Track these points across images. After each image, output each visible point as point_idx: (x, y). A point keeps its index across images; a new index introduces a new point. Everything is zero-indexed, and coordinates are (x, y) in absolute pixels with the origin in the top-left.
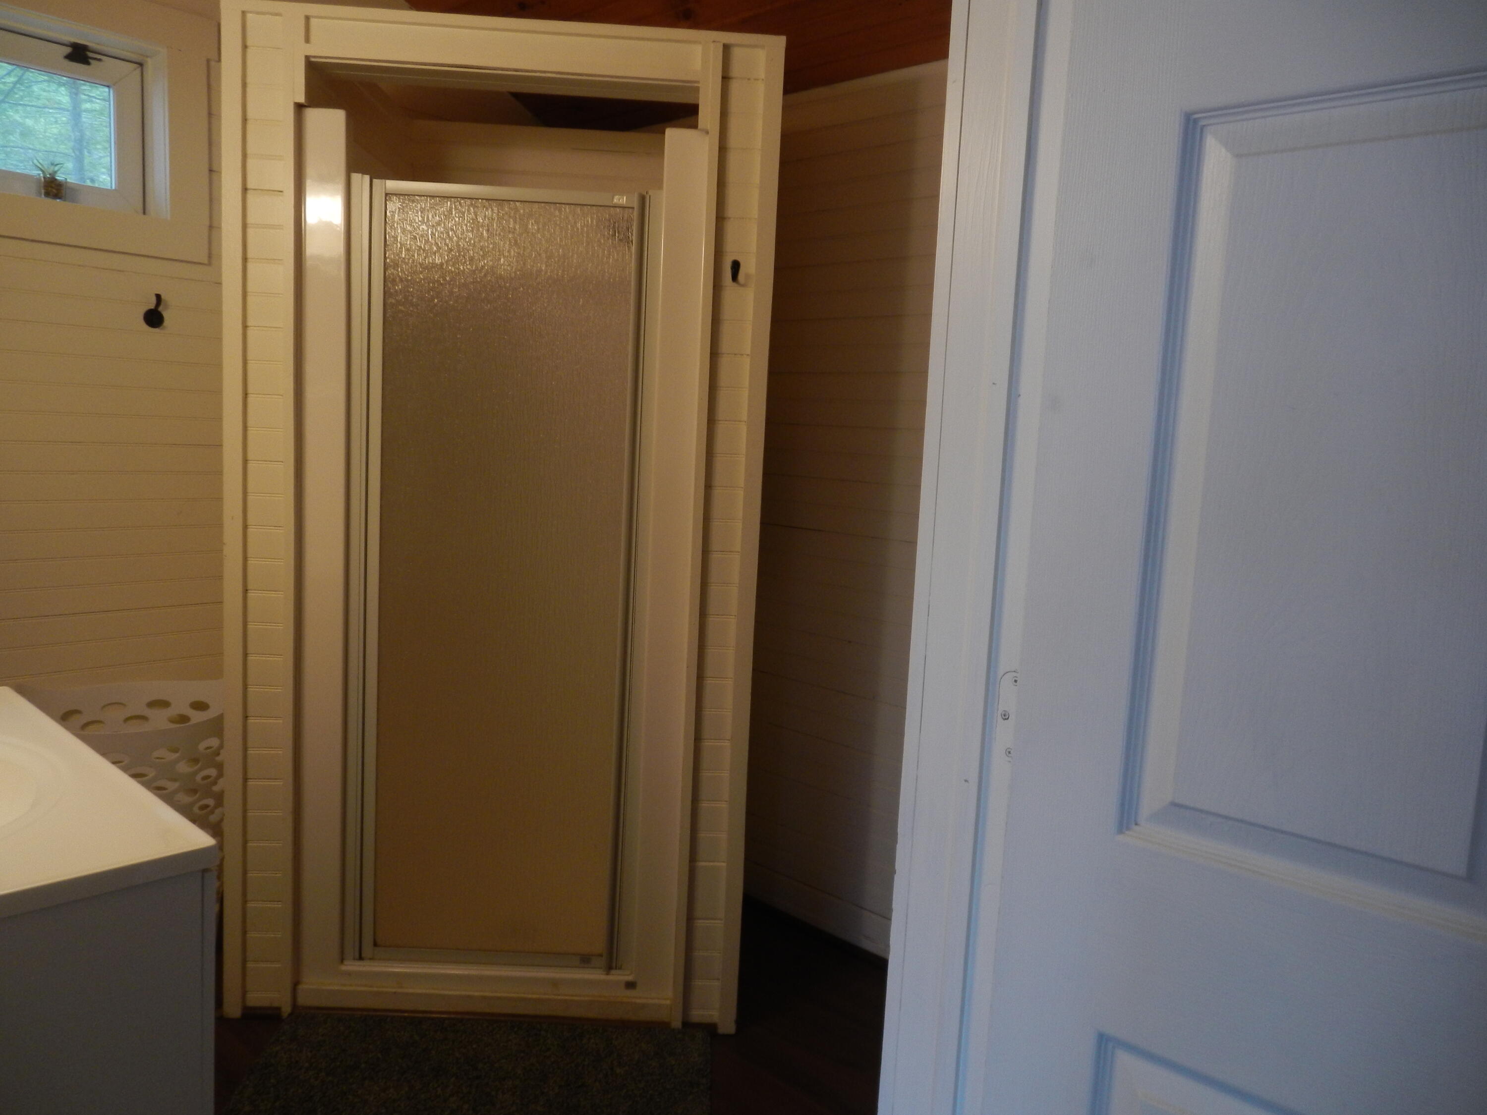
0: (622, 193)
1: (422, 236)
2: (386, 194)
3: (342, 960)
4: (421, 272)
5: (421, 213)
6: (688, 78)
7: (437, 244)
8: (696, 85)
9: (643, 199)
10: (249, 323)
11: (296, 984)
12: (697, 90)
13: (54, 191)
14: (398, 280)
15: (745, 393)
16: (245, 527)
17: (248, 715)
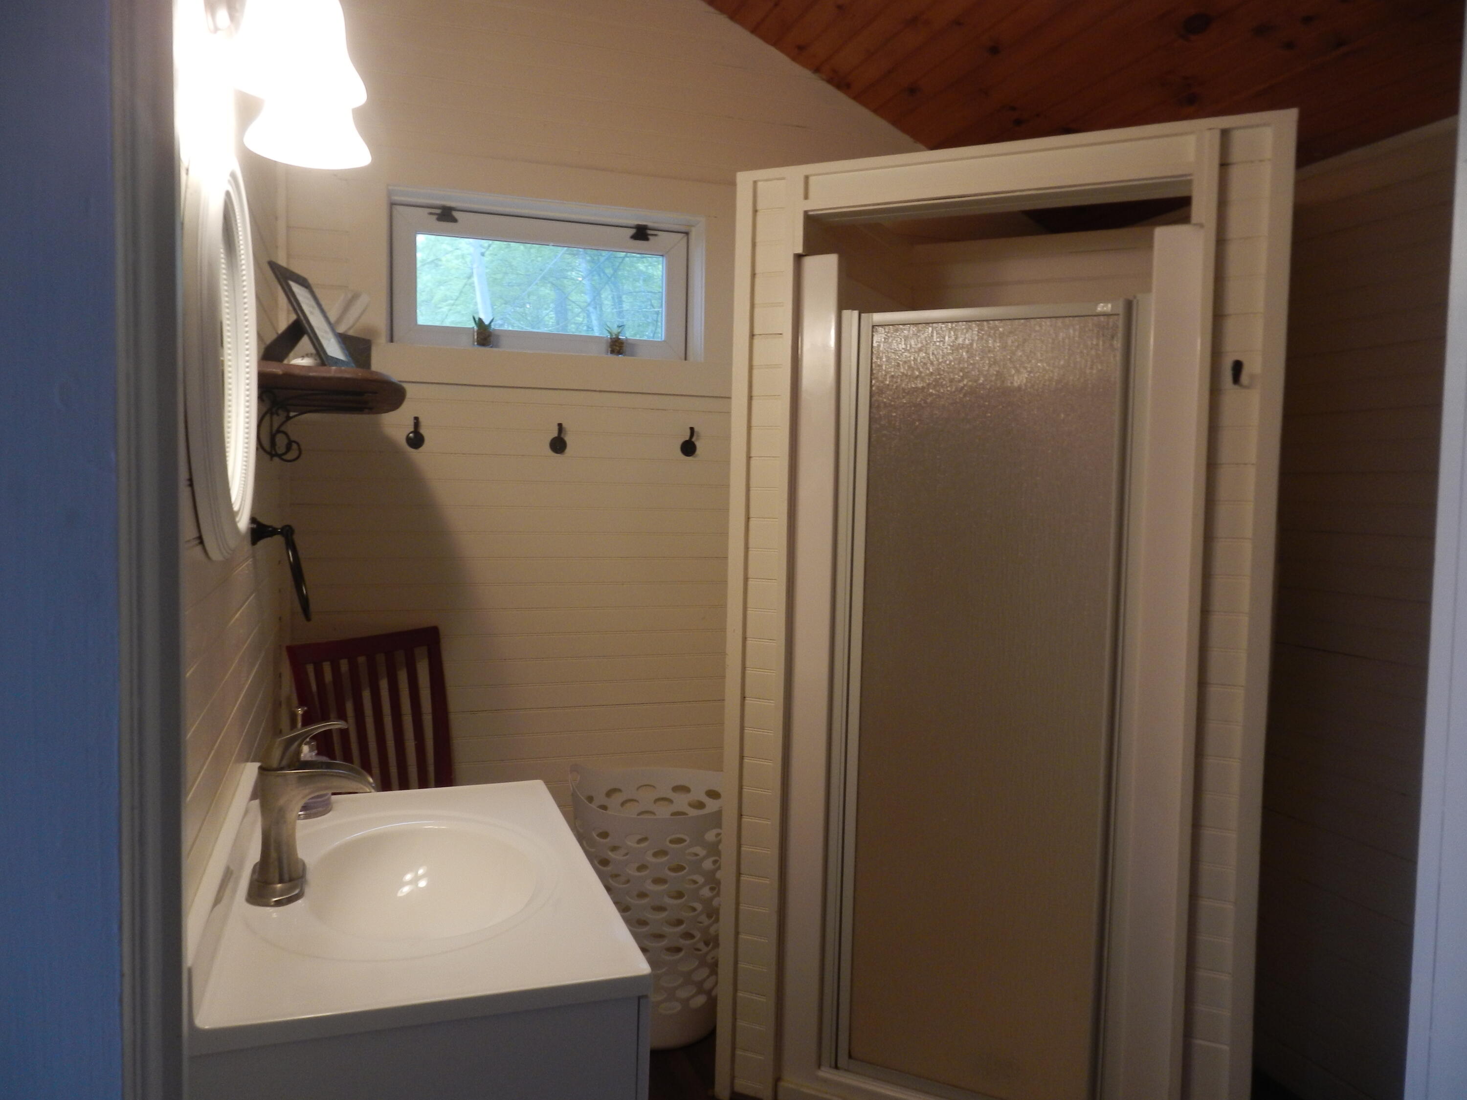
0: (1106, 301)
1: (905, 362)
2: (873, 326)
3: (819, 1066)
4: (904, 397)
5: (905, 340)
6: (1180, 172)
7: (918, 369)
8: (1189, 178)
9: (1129, 306)
10: (752, 454)
11: (777, 1080)
12: (1189, 183)
13: (618, 348)
14: (882, 405)
15: (1250, 507)
16: (745, 639)
17: (743, 814)
